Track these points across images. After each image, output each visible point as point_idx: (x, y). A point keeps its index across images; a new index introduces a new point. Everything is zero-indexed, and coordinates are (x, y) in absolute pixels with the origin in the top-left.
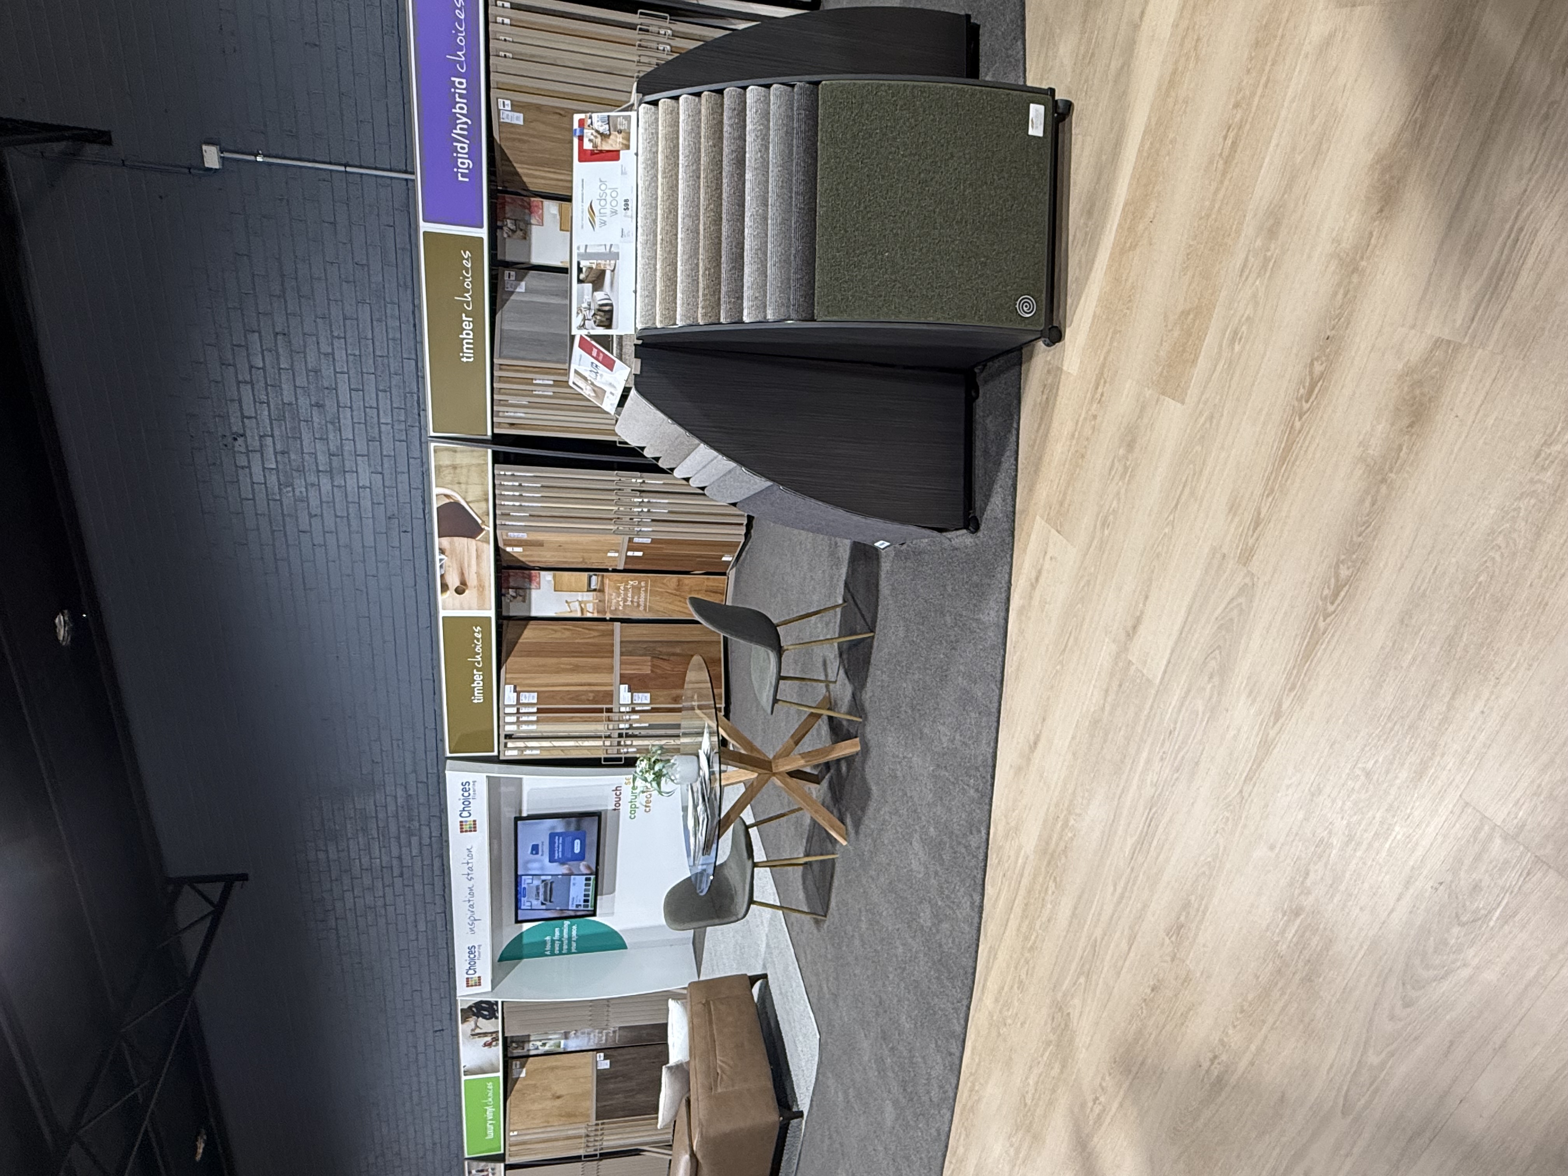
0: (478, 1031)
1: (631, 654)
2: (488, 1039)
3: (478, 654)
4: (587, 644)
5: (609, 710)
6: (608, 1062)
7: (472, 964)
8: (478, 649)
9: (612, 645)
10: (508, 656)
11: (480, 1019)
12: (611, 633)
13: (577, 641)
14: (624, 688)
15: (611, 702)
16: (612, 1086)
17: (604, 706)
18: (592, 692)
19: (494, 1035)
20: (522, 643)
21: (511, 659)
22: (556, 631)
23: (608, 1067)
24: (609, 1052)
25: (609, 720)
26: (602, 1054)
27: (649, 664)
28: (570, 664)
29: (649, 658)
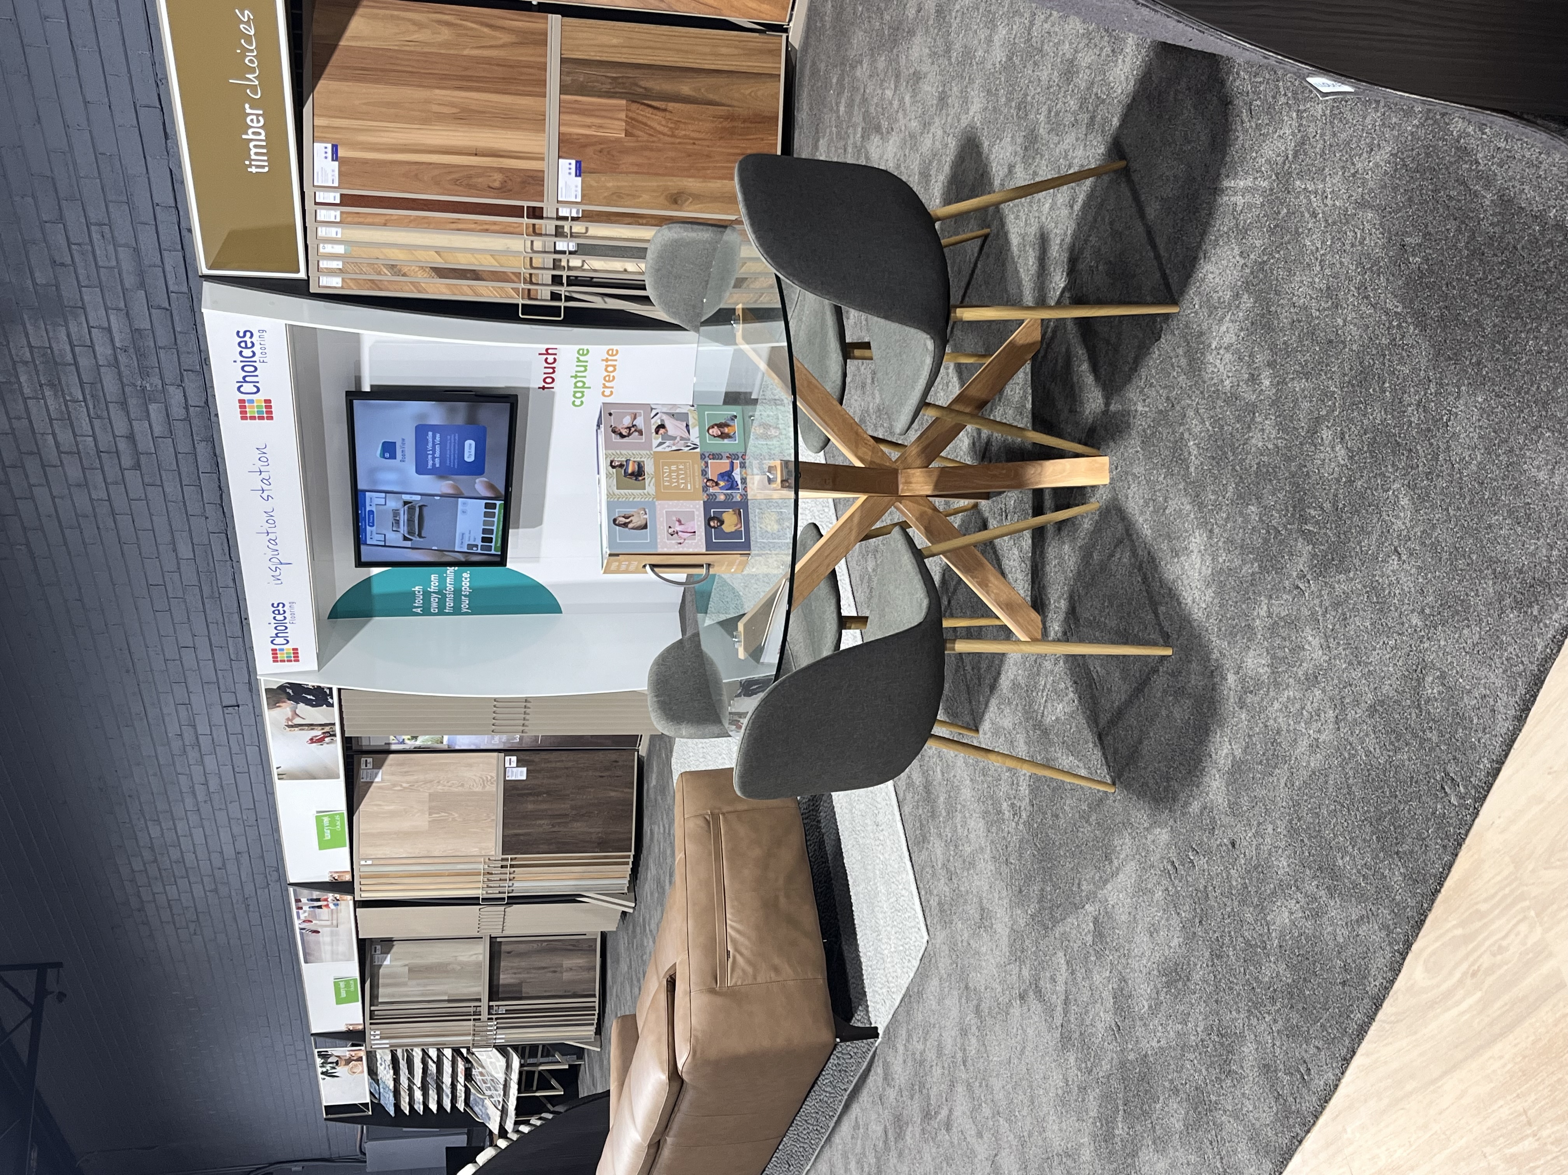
0: (298, 721)
1: (582, 90)
2: (318, 733)
3: (253, 71)
4: (488, 61)
5: (536, 213)
6: (525, 769)
7: (281, 628)
8: (251, 59)
9: (543, 67)
10: (317, 77)
11: (301, 705)
12: (540, 39)
13: (466, 52)
14: (567, 166)
15: (540, 196)
16: (530, 807)
17: (526, 204)
18: (501, 170)
19: (327, 729)
20: (348, 48)
22: (420, 26)
24: (525, 756)
25: (535, 232)
26: (514, 759)
27: (623, 115)
28: (452, 105)
29: (624, 102)
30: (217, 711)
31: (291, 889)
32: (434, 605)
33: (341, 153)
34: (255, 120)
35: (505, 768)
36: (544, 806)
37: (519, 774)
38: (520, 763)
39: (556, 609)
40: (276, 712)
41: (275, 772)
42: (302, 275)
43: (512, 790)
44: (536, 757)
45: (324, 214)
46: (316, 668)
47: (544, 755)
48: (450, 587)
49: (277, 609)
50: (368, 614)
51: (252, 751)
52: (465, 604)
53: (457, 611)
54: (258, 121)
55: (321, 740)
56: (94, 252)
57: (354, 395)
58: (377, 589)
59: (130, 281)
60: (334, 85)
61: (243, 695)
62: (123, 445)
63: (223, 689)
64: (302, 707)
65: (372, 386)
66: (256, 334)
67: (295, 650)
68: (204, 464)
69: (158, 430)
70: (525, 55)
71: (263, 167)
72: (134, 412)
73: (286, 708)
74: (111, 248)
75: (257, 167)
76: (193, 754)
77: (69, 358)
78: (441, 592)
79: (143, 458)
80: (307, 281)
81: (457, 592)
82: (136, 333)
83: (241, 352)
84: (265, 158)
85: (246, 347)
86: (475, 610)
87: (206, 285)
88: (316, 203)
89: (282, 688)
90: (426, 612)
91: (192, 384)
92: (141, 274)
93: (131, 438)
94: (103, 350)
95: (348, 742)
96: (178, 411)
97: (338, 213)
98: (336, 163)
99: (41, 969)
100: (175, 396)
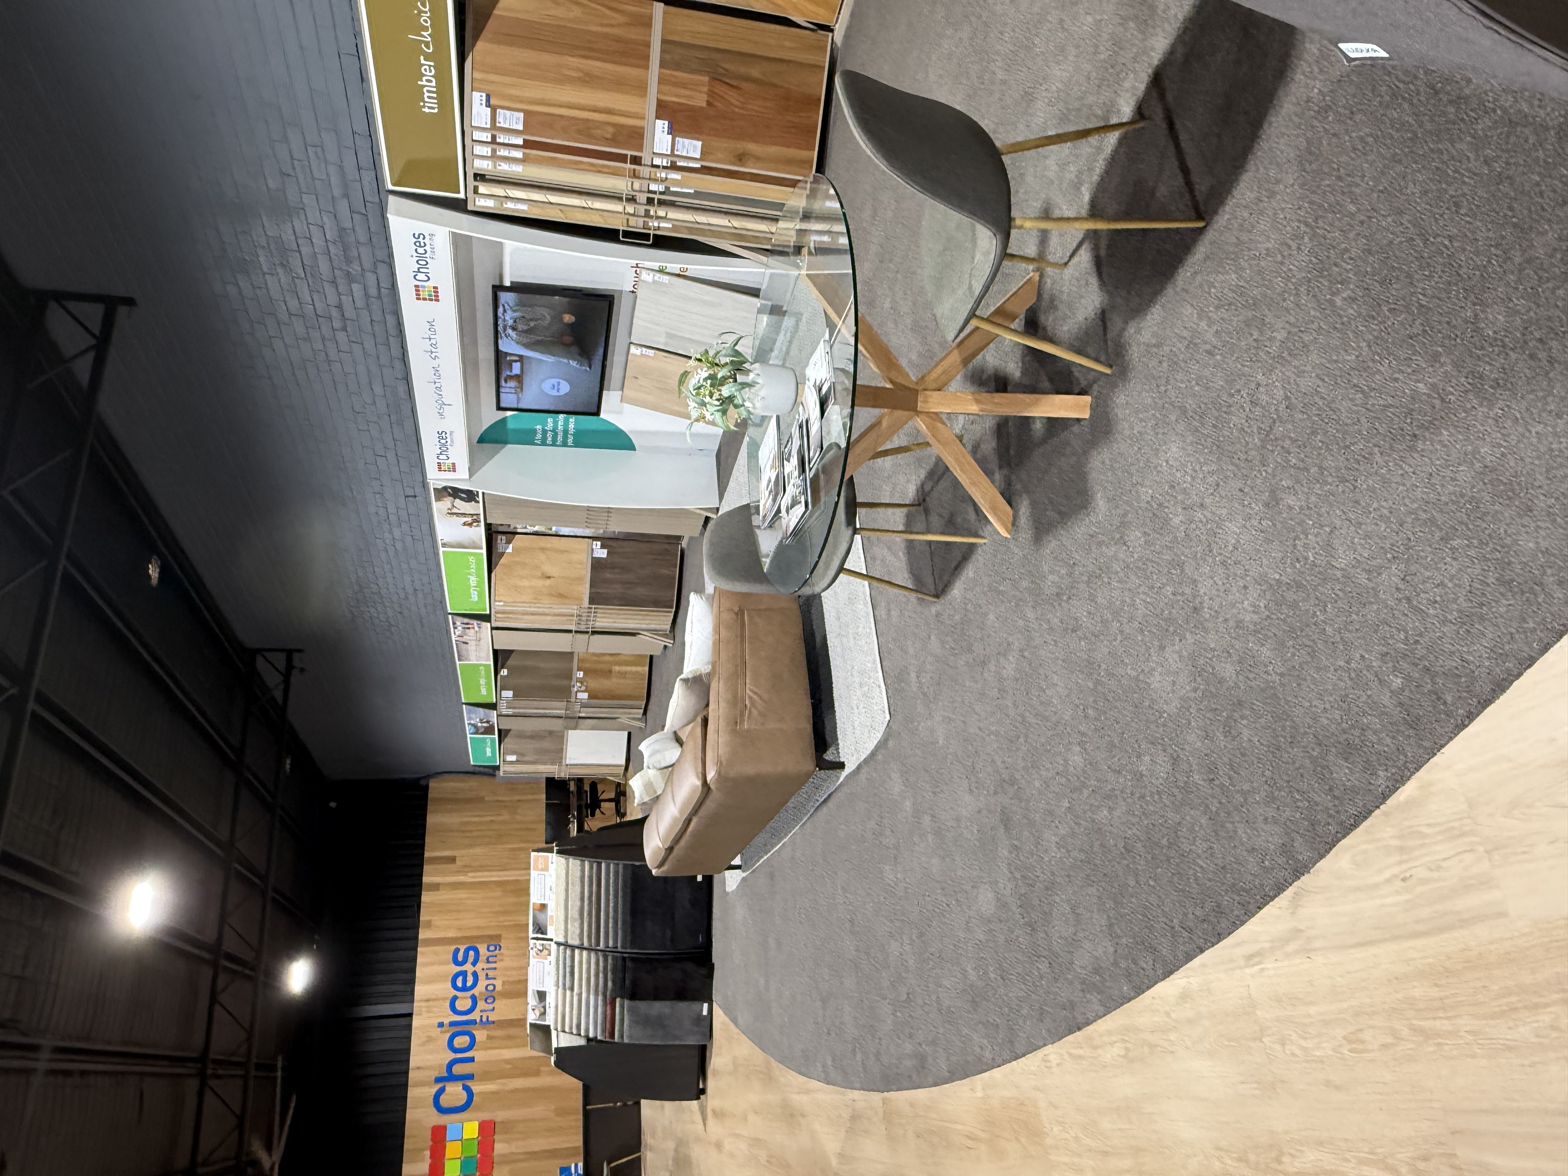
0: (455, 511)
2: (469, 520)
6: (605, 551)
7: (444, 448)
11: (457, 500)
19: (475, 517)
21: (480, 45)
23: (605, 556)
30: (402, 500)
31: (450, 617)
32: (550, 439)
33: (492, 102)
34: (428, 69)
35: (593, 550)
36: (618, 576)
37: (602, 553)
38: (603, 547)
39: (632, 447)
40: (440, 504)
41: (440, 543)
42: (462, 195)
43: (597, 564)
44: (614, 544)
45: (479, 150)
46: (468, 477)
47: (620, 543)
48: (560, 428)
49: (441, 435)
50: (506, 442)
51: (425, 527)
52: (570, 441)
53: (565, 444)
54: (430, 71)
55: (470, 525)
56: (310, 167)
57: (498, 288)
58: (511, 425)
59: (337, 192)
60: (490, 46)
61: (419, 490)
62: (335, 313)
63: (405, 485)
64: (458, 502)
65: (512, 282)
66: (427, 237)
67: (454, 464)
68: (393, 331)
69: (360, 303)
70: (634, 34)
71: (433, 108)
72: (342, 288)
73: (447, 502)
74: (323, 165)
75: (429, 108)
76: (386, 527)
77: (295, 247)
78: (554, 431)
79: (348, 323)
80: (465, 201)
81: (566, 432)
82: (342, 230)
83: (416, 250)
84: (436, 101)
85: (420, 246)
86: (577, 444)
87: (392, 199)
88: (473, 140)
89: (445, 488)
90: (544, 443)
91: (382, 270)
92: (345, 185)
93: (339, 307)
94: (318, 241)
95: (489, 527)
96: (373, 292)
97: (489, 150)
98: (489, 109)
99: (289, 653)
100: (371, 278)
